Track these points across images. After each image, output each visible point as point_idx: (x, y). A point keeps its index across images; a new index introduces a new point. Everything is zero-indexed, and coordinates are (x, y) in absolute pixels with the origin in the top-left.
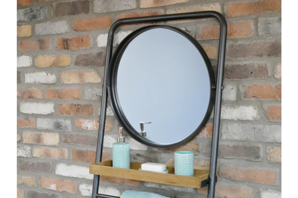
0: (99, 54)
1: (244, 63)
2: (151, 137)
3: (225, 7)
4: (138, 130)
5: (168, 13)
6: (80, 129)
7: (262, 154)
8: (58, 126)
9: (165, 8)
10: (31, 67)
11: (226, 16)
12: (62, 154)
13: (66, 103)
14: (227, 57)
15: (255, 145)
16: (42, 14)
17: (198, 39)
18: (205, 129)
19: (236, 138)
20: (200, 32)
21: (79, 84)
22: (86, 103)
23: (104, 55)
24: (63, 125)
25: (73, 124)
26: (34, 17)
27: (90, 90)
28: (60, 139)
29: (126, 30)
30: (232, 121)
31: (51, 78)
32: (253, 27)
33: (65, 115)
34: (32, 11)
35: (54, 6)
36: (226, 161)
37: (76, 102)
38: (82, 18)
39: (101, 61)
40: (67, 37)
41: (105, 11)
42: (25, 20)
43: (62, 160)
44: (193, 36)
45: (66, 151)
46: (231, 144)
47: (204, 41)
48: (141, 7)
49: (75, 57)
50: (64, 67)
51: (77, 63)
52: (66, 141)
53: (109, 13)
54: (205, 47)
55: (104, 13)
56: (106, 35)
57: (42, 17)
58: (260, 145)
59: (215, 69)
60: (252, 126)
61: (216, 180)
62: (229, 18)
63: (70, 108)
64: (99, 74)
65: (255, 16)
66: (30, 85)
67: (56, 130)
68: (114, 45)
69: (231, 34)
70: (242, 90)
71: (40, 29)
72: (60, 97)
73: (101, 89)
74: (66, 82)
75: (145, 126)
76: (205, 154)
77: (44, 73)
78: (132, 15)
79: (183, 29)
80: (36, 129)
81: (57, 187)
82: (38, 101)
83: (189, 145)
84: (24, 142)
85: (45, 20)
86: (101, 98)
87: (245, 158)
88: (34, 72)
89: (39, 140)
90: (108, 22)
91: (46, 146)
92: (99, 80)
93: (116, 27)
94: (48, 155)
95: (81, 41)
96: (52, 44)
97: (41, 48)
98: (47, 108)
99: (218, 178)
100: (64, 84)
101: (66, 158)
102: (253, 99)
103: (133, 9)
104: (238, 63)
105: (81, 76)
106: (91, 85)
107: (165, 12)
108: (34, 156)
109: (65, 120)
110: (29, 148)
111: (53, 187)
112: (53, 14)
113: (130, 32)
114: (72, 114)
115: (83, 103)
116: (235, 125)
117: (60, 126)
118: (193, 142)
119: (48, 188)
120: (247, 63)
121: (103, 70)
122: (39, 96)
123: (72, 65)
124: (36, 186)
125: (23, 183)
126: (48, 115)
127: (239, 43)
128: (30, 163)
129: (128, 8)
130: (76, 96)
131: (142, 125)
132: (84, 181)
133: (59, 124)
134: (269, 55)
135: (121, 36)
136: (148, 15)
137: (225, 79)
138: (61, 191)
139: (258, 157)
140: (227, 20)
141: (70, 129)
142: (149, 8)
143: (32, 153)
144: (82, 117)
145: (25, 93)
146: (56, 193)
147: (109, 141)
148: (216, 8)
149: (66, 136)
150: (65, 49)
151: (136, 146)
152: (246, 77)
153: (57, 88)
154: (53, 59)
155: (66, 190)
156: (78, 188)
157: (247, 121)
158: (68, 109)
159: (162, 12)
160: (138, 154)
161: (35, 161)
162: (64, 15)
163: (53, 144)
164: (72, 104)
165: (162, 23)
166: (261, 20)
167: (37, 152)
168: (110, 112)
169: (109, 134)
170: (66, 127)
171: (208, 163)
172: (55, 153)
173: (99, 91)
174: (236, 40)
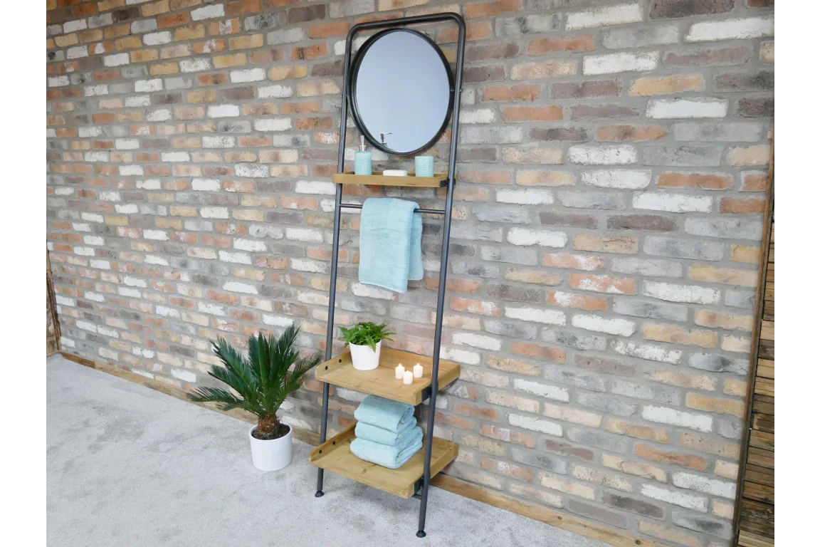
0: (337, 63)
1: (482, 65)
2: (391, 145)
3: (464, 8)
4: (380, 141)
5: (407, 16)
6: (319, 144)
7: (498, 156)
8: (296, 142)
9: (404, 10)
10: (264, 80)
11: (465, 18)
12: (302, 171)
13: (303, 118)
14: (466, 60)
15: (492, 147)
16: (275, 20)
17: (438, 43)
18: (445, 134)
19: (474, 141)
20: (439, 35)
21: (317, 96)
22: (324, 116)
23: (342, 63)
24: (302, 140)
25: (312, 139)
26: (266, 24)
27: (328, 102)
28: (299, 155)
29: (364, 36)
30: (470, 125)
31: (287, 92)
32: (491, 28)
33: (303, 130)
34: (263, 18)
35: (287, 12)
36: (464, 165)
37: (314, 116)
38: (318, 24)
39: (340, 70)
40: (303, 45)
41: (342, 16)
42: (255, 28)
43: (302, 177)
44: (433, 39)
45: (305, 167)
46: (469, 148)
47: (443, 44)
48: (380, 10)
49: (311, 67)
50: (300, 78)
51: (314, 74)
52: (305, 158)
53: (346, 18)
54: (445, 50)
55: (341, 18)
56: (344, 42)
57: (274, 25)
58: (496, 147)
59: (454, 73)
60: (489, 129)
61: (454, 183)
62: (467, 19)
63: (308, 122)
64: (337, 84)
65: (492, 17)
66: (264, 100)
67: (294, 147)
68: (353, 52)
69: (470, 36)
70: (480, 93)
71: (273, 38)
72: (297, 111)
73: (340, 100)
74: (303, 95)
75: (385, 137)
76: (444, 160)
77: (279, 87)
78: (370, 19)
79: (423, 32)
80: (274, 147)
81: (298, 206)
82: (274, 116)
83: (429, 151)
84: (261, 162)
85: (278, 28)
86: (341, 110)
87: (482, 161)
88: (267, 86)
89: (276, 159)
90: (345, 27)
91: (285, 164)
92: (337, 91)
93: (354, 32)
94: (286, 173)
95: (317, 49)
96: (287, 54)
97: (275, 59)
98: (284, 124)
99: (457, 182)
100: (301, 97)
101: (306, 175)
102: (491, 102)
103: (372, 13)
104: (475, 66)
105: (319, 87)
106: (330, 96)
107: (404, 15)
108: (273, 175)
109: (303, 135)
110: (266, 168)
111: (294, 206)
112: (285, 21)
113: (368, 38)
114: (311, 128)
115: (321, 116)
116: (474, 128)
117: (299, 142)
118: (432, 148)
119: (288, 207)
120: (485, 65)
121: (342, 80)
122: (274, 110)
123: (309, 76)
124: (275, 206)
125: (262, 205)
126: (285, 131)
127: (478, 45)
128: (269, 183)
129: (366, 12)
130: (314, 110)
131: (382, 135)
132: (326, 196)
133: (297, 140)
134: (505, 57)
135: (359, 42)
136: (386, 19)
137: (465, 83)
138: (302, 209)
139: (494, 159)
140: (466, 22)
141: (308, 144)
142: (387, 11)
143: (269, 173)
144: (321, 131)
145: (259, 109)
146: (296, 212)
147: (350, 153)
148: (455, 9)
149: (305, 152)
150: (300, 59)
151: (378, 156)
152: (484, 80)
153: (294, 101)
154: (288, 70)
155: (309, 208)
156: (319, 205)
157: (484, 124)
158: (306, 122)
159: (401, 15)
160: (379, 165)
161: (274, 181)
162: (298, 21)
163: (292, 161)
164: (310, 118)
165: (402, 27)
166: (499, 20)
167: (276, 171)
168: (351, 123)
169: (350, 147)
170: (305, 142)
171: (446, 168)
172: (294, 171)
173: (339, 102)
174: (474, 42)
